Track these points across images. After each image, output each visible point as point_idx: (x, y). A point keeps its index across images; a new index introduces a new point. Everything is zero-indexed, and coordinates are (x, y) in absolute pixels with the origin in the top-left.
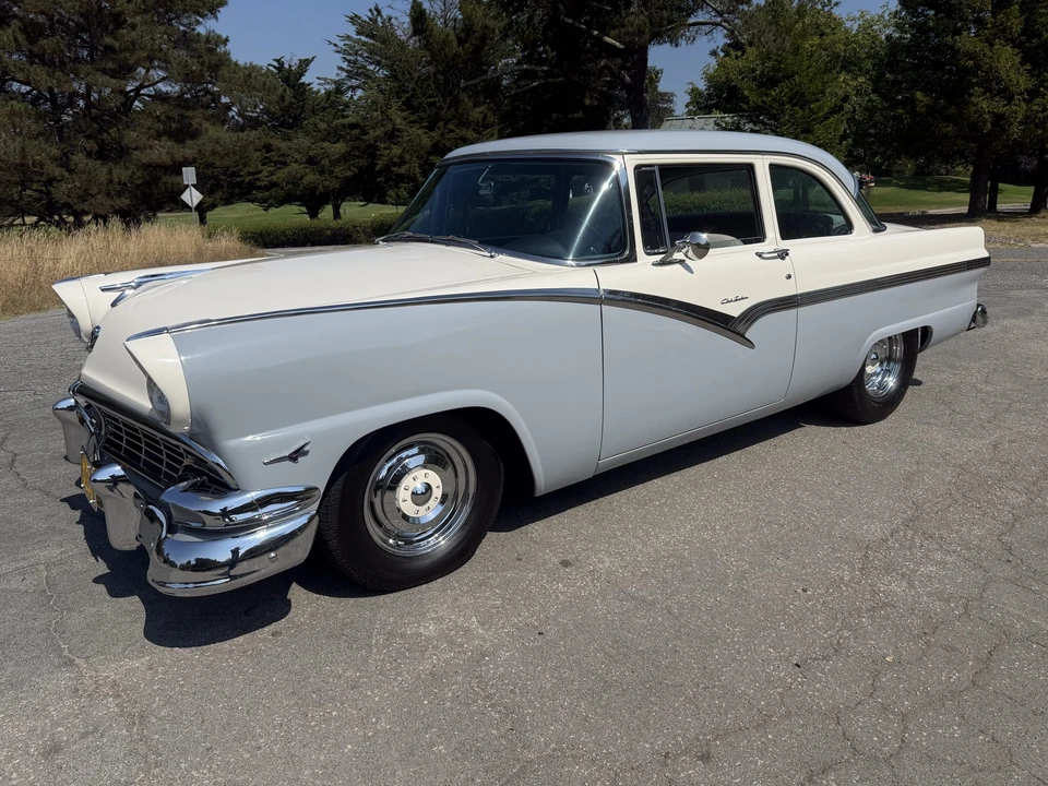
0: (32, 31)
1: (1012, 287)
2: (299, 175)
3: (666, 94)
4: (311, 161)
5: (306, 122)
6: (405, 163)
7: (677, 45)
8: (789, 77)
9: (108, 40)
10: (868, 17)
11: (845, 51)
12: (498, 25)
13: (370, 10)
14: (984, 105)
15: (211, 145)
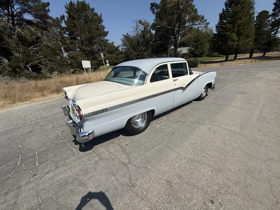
14: (230, 43)
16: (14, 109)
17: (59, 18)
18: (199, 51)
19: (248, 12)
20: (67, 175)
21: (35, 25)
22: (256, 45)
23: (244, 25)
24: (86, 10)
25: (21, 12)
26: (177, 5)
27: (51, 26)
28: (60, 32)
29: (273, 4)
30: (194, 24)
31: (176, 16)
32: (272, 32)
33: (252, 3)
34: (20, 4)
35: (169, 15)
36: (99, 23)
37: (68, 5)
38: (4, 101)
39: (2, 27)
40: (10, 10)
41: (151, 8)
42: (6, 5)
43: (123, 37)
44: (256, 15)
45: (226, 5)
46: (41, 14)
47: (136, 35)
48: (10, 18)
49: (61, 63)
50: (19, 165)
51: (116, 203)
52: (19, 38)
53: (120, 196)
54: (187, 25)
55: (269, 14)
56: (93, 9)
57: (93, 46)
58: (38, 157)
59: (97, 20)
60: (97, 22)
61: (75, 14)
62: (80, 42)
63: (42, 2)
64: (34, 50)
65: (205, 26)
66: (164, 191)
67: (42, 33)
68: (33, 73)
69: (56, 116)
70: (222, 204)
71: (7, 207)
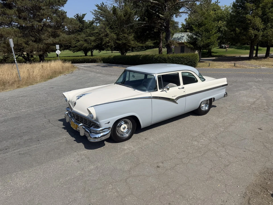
0: (20, 11)
1: (249, 81)
2: (82, 44)
3: (176, 22)
4: (86, 40)
5: (84, 30)
6: (110, 42)
7: (177, 17)
8: (204, 25)
9: (38, 13)
10: (227, 7)
11: (221, 15)
12: (133, 12)
13: (101, 4)
14: (252, 32)
15: (62, 38)
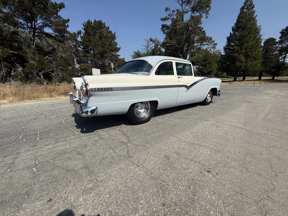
14: (238, 64)
16: (21, 104)
17: (76, 33)
18: (207, 70)
19: (254, 37)
20: (66, 147)
21: (53, 38)
22: (264, 67)
23: (251, 48)
24: (102, 28)
25: (43, 25)
26: (186, 26)
27: (67, 39)
28: (75, 45)
29: (280, 32)
30: (203, 45)
31: (185, 36)
32: (280, 56)
33: (258, 29)
34: (43, 19)
35: (179, 35)
36: (112, 40)
37: (86, 23)
38: (13, 98)
39: (23, 38)
40: (33, 24)
41: (162, 29)
42: (30, 19)
43: (134, 54)
44: (263, 41)
45: (233, 29)
46: (60, 29)
47: (146, 52)
48: (32, 30)
49: (72, 73)
50: (20, 139)
51: (111, 167)
52: (37, 48)
53: (116, 163)
54: (195, 45)
55: (276, 41)
56: (108, 28)
57: (105, 60)
58: (40, 135)
59: (110, 37)
60: (111, 39)
61: (91, 31)
62: (93, 55)
63: (62, 19)
64: (49, 59)
65: (213, 46)
66: (161, 162)
67: (58, 45)
68: (44, 80)
69: (62, 110)
70: (218, 173)
71: (4, 165)
